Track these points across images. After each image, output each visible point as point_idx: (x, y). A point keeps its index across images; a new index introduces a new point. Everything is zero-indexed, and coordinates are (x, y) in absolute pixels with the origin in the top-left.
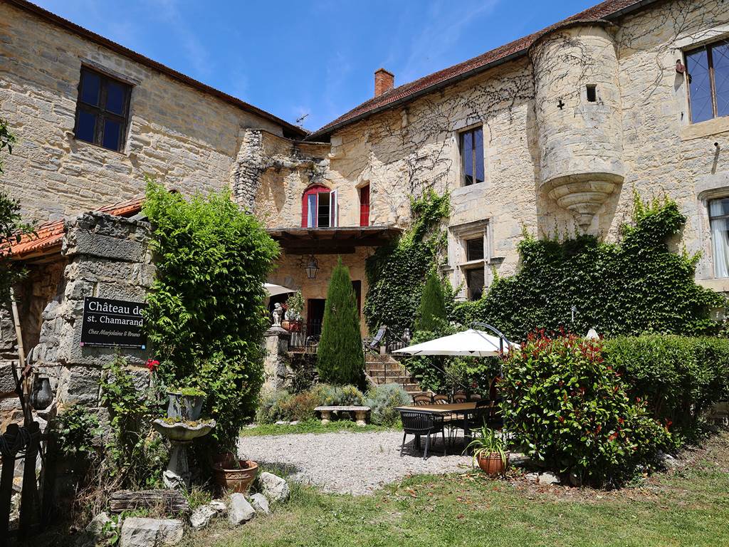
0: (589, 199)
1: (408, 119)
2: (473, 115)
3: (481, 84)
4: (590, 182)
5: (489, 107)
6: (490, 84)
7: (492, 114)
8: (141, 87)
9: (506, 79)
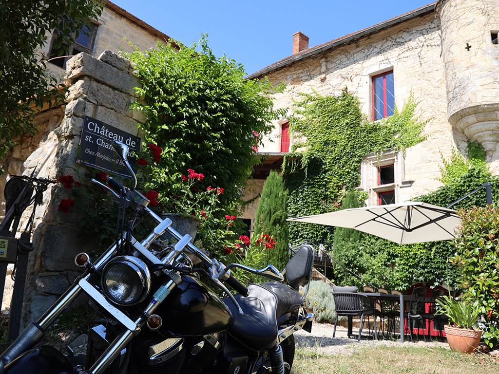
0: (495, 126)
1: (326, 66)
2: (385, 62)
3: (393, 36)
4: (496, 112)
5: (399, 55)
6: (400, 36)
7: (402, 60)
8: (105, 26)
9: (414, 31)
